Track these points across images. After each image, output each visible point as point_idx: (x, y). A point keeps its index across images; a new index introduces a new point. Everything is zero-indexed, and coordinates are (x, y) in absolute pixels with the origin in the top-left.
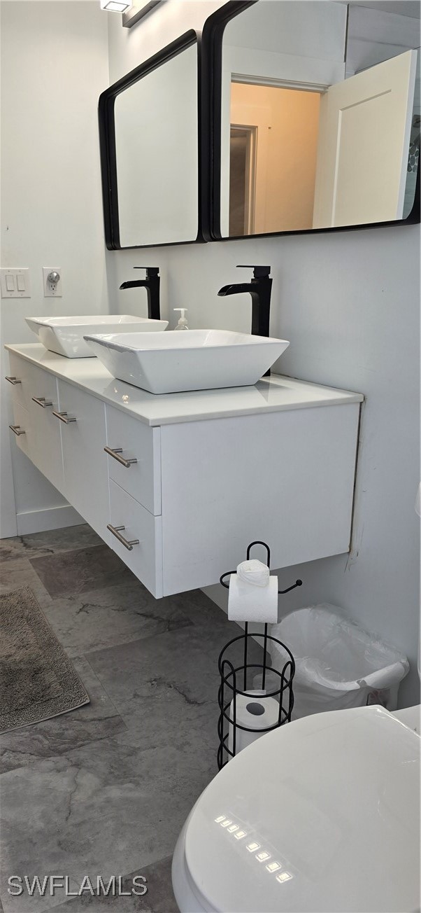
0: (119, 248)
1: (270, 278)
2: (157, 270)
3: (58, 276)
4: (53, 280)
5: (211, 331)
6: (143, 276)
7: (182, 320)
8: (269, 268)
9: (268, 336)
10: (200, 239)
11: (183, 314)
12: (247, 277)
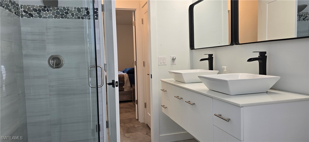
0: (194, 49)
1: (266, 55)
2: (212, 55)
3: (175, 58)
4: (173, 60)
5: (241, 74)
6: (207, 57)
7: (225, 70)
8: (266, 52)
9: (266, 75)
10: (232, 44)
11: (225, 68)
12: (257, 55)
